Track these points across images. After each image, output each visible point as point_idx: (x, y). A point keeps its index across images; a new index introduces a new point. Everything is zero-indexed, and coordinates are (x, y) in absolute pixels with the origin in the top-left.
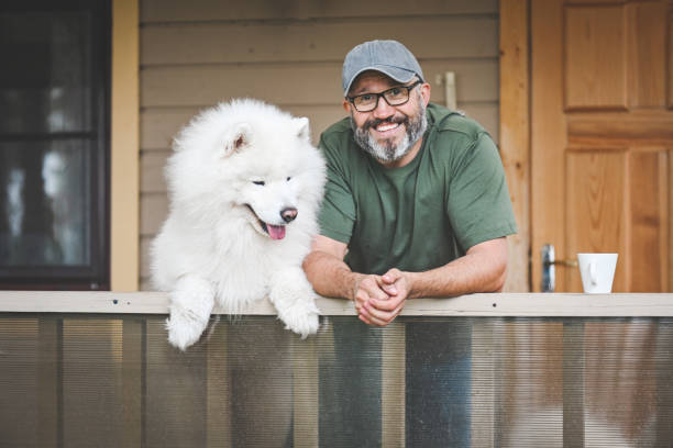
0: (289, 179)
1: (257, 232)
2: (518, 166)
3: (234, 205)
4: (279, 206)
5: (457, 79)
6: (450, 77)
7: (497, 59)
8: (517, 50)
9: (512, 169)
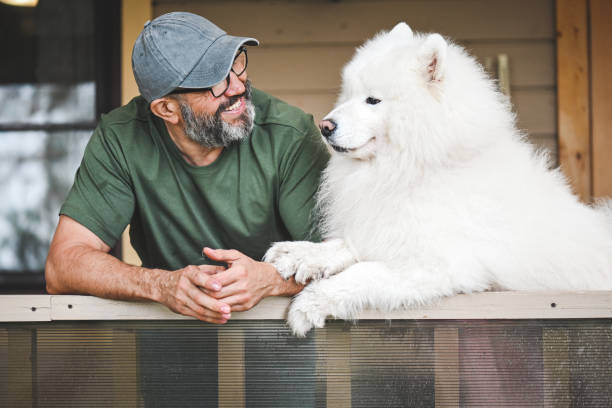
2: (579, 156)
5: (510, 62)
6: (503, 60)
7: (554, 41)
8: (576, 31)
9: (572, 160)
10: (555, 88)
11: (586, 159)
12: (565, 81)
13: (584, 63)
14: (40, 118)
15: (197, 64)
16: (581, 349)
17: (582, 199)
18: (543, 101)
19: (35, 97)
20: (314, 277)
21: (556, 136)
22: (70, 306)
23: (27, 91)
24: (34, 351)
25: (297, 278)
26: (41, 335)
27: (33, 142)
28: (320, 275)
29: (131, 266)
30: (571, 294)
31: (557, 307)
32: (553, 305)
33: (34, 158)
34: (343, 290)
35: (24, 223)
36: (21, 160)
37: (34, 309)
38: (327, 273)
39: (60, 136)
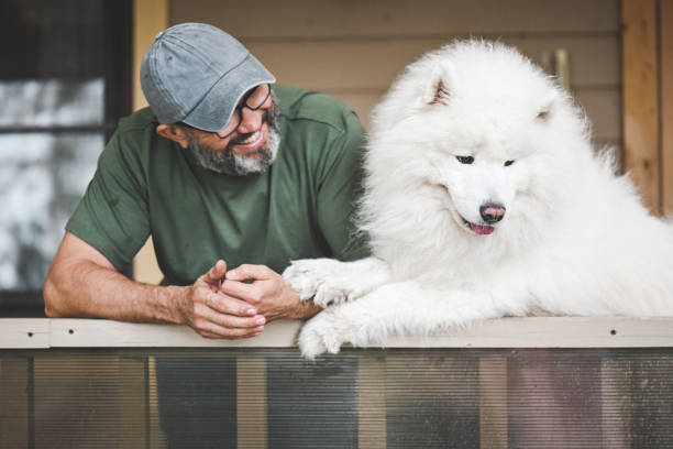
0: (508, 163)
1: (458, 226)
2: (646, 164)
3: (427, 183)
4: (482, 197)
5: (570, 59)
6: (562, 56)
7: (618, 35)
8: (644, 23)
9: (640, 168)
10: (619, 88)
11: (655, 168)
12: (632, 81)
13: (653, 60)
14: (45, 120)
15: (201, 101)
16: (645, 382)
17: (652, 213)
18: (606, 102)
19: (40, 95)
20: (336, 300)
21: (620, 143)
22: (71, 332)
23: (31, 89)
24: (31, 382)
25: (316, 300)
26: (38, 363)
27: (38, 146)
28: (343, 299)
29: (144, 284)
30: (633, 319)
31: (617, 334)
32: (613, 332)
33: (39, 163)
34: (365, 314)
35: (27, 237)
36: (23, 166)
37: (30, 335)
38: (350, 297)
39: (68, 140)
